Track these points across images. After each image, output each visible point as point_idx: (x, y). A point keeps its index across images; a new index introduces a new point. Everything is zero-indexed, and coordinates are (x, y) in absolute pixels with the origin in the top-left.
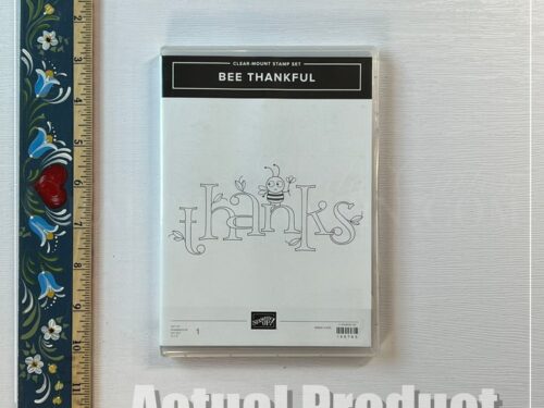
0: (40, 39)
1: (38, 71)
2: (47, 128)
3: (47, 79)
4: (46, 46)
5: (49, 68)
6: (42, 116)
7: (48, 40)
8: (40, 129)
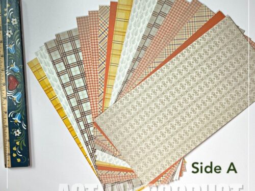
0: (20, 133)
1: (20, 122)
2: (16, 103)
3: (17, 119)
4: (18, 131)
5: (16, 123)
6: (18, 106)
7: (17, 133)
8: (18, 102)
